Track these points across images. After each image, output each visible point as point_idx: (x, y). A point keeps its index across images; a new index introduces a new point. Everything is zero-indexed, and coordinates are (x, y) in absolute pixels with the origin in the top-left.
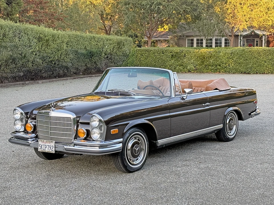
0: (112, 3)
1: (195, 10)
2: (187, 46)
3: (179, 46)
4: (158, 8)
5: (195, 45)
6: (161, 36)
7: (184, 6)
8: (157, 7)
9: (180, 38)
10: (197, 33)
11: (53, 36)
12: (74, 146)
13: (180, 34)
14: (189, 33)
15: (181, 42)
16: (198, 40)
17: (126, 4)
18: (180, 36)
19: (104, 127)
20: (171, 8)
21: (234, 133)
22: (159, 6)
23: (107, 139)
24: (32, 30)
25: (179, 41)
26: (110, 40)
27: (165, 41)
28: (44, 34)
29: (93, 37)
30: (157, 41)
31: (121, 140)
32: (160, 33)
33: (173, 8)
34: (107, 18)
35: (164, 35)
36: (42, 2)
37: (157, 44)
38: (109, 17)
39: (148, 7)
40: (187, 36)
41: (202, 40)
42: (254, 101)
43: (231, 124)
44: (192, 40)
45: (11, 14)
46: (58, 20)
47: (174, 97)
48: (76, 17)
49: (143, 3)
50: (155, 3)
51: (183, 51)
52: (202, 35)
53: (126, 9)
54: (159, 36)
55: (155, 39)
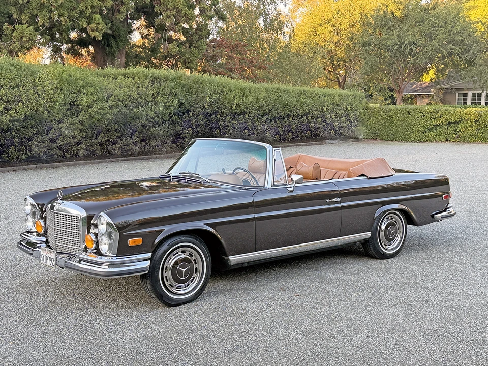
0: (346, 45)
1: (468, 51)
2: (457, 104)
3: (445, 103)
4: (411, 49)
5: (469, 102)
6: (423, 89)
7: (450, 46)
8: (409, 48)
9: (447, 92)
10: (471, 85)
11: (242, 90)
12: (79, 262)
13: (447, 87)
14: (460, 85)
15: (449, 97)
16: (474, 94)
17: (364, 45)
18: (447, 89)
19: (116, 235)
20: (430, 48)
21: (397, 246)
22: (412, 47)
23: (119, 254)
24: (211, 82)
25: (446, 96)
26: (330, 95)
27: (428, 96)
28: (229, 88)
29: (304, 91)
30: (416, 96)
31: (150, 255)
32: (422, 85)
33: (432, 49)
34: (339, 65)
35: (427, 87)
36: (238, 45)
37: (416, 100)
38: (342, 63)
39: (396, 48)
40: (458, 89)
41: (480, 95)
42: (442, 195)
43: (390, 232)
44: (466, 95)
45: (189, 61)
46: (260, 68)
47: (269, 186)
48: (286, 65)
49: (388, 43)
50: (406, 42)
51: (439, 111)
52: (479, 87)
53: (364, 52)
54: (420, 89)
55: (414, 93)
